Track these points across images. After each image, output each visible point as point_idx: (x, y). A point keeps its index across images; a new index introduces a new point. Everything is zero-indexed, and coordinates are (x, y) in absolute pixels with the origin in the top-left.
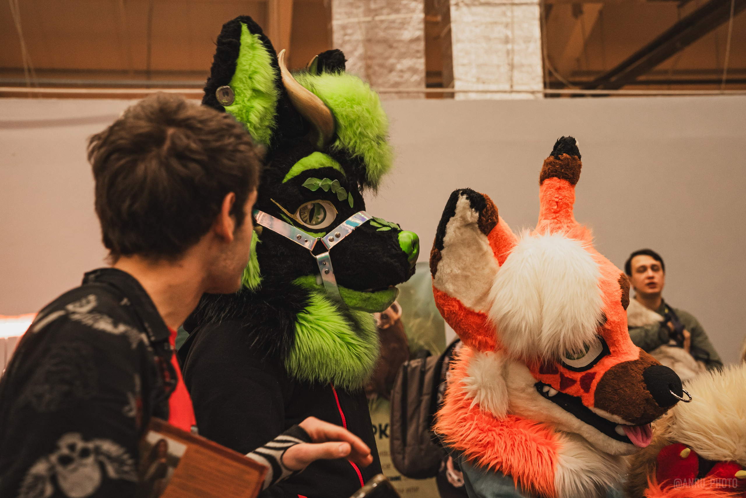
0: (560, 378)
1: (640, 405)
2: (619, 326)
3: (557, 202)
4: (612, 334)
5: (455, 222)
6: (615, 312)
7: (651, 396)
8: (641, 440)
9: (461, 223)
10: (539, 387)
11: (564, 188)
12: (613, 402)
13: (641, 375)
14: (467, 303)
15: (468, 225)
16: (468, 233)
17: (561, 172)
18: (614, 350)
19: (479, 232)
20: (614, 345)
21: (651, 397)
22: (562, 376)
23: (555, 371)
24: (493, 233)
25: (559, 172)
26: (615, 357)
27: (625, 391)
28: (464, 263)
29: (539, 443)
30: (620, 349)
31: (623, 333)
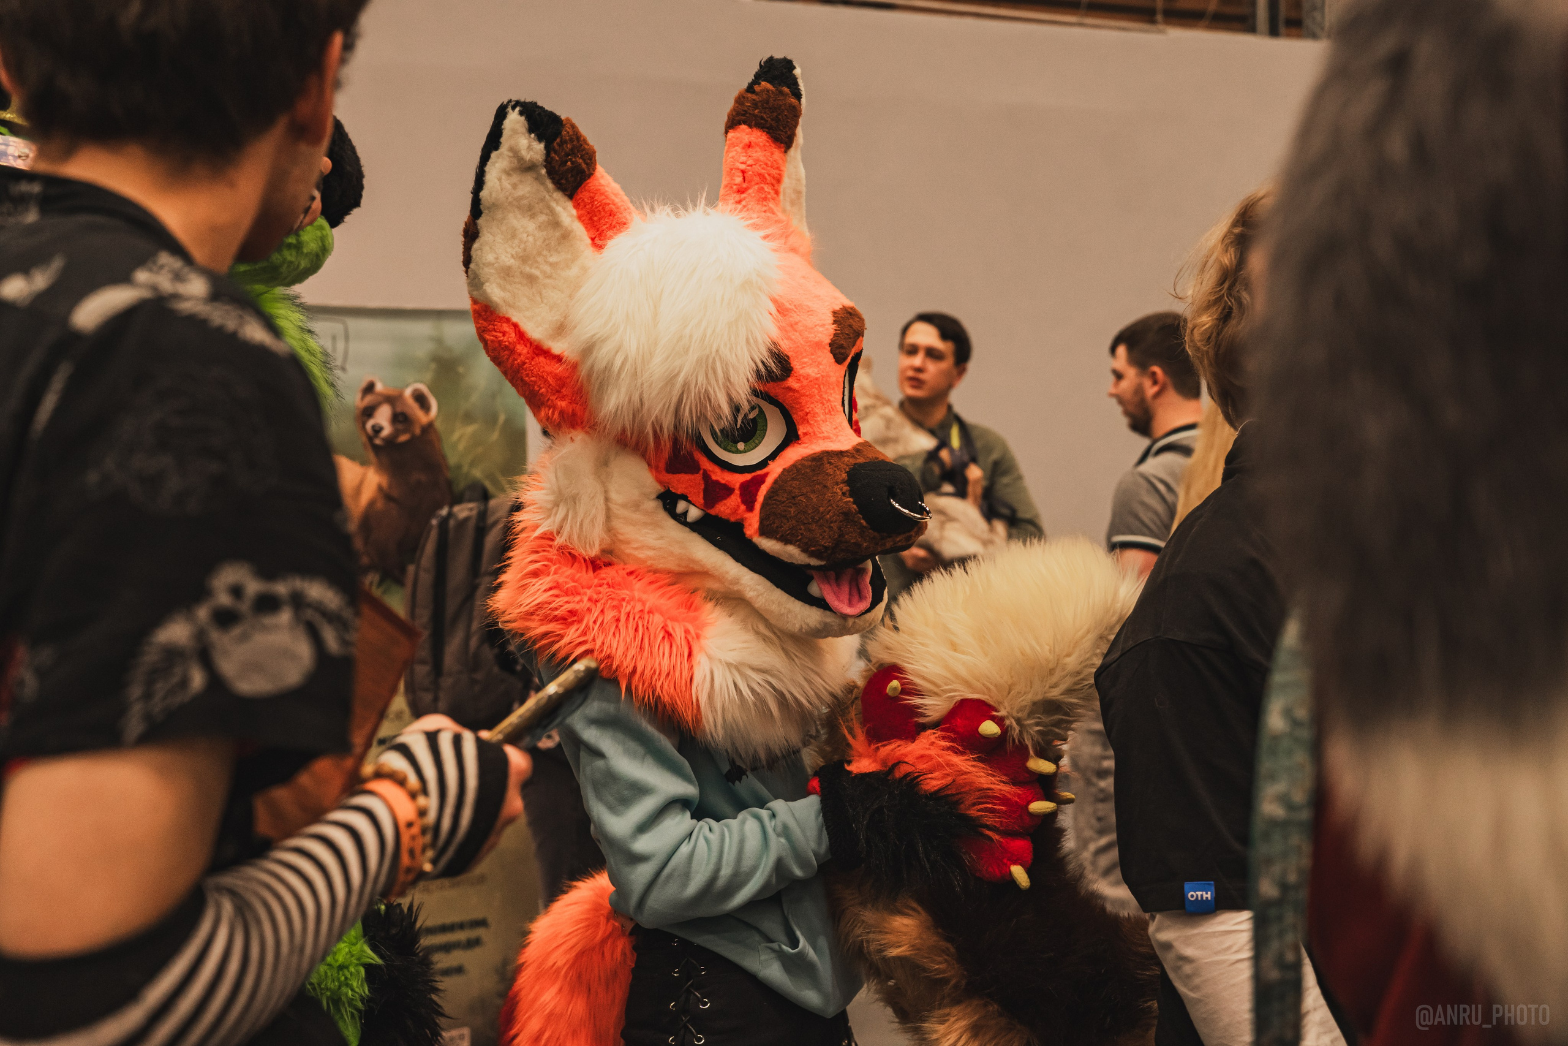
0: (702, 482)
1: (832, 522)
2: (817, 386)
3: (743, 172)
4: (801, 401)
5: (500, 160)
6: (812, 359)
7: (855, 506)
8: (846, 601)
9: (511, 162)
10: (668, 500)
11: (757, 145)
12: (788, 519)
13: (844, 472)
14: (535, 330)
15: (526, 168)
16: (527, 188)
17: (754, 115)
18: (805, 431)
19: (550, 185)
20: (805, 420)
21: (855, 510)
22: (706, 476)
23: (693, 467)
24: (583, 195)
25: (750, 114)
26: (807, 445)
27: (809, 499)
28: (522, 246)
29: (669, 618)
30: (816, 430)
31: (825, 402)
